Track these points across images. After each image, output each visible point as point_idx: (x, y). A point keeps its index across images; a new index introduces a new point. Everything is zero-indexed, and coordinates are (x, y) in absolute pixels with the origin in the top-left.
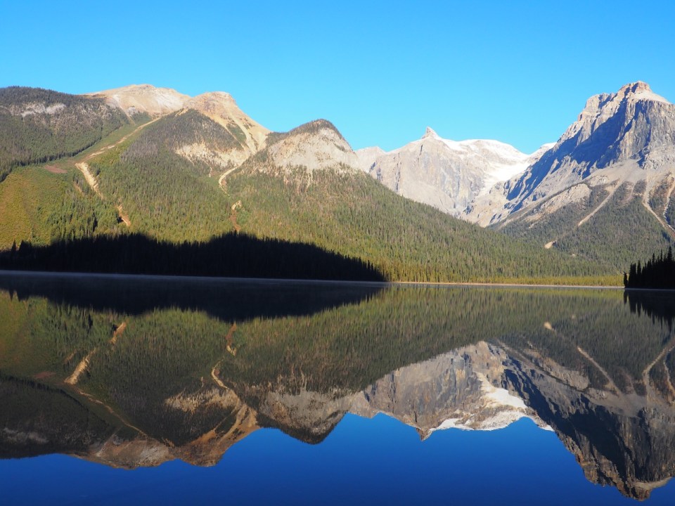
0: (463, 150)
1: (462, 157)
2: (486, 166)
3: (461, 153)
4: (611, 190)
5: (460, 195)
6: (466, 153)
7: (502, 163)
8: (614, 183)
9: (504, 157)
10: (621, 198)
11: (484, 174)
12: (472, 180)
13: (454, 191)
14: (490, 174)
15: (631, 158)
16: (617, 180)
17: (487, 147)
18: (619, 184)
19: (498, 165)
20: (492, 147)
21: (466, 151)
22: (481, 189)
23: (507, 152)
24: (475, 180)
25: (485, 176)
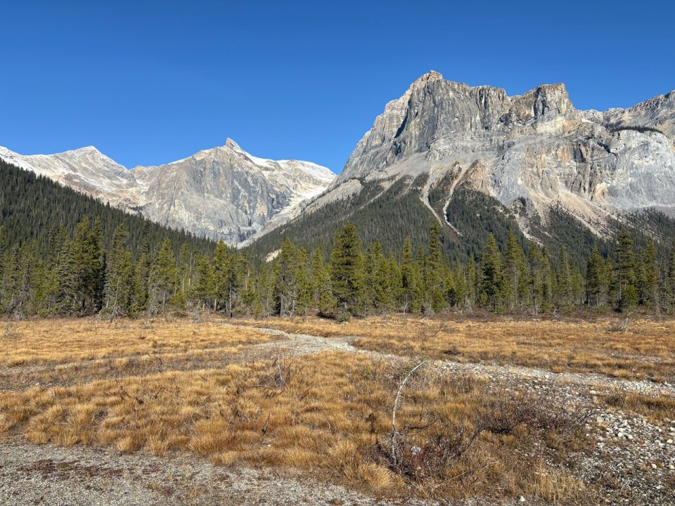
0: (269, 166)
1: (266, 174)
2: (296, 185)
3: (267, 169)
4: (387, 185)
5: (258, 212)
6: (274, 170)
7: (316, 184)
8: (392, 178)
9: (319, 179)
10: (396, 193)
11: (291, 192)
12: (274, 196)
13: (250, 207)
14: (299, 193)
15: (417, 151)
16: (397, 175)
17: (301, 167)
18: (398, 178)
19: (311, 186)
20: (307, 168)
21: (274, 168)
22: (285, 207)
23: (323, 175)
24: (277, 198)
25: (292, 195)
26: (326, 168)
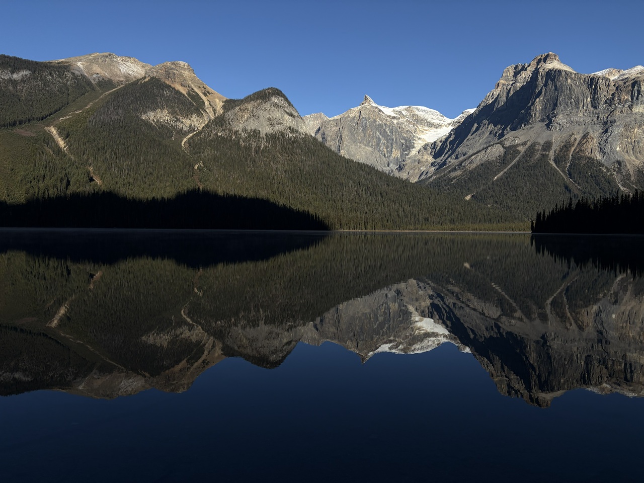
0: (395, 115)
1: (395, 121)
2: (416, 129)
3: (394, 118)
4: (522, 149)
5: (393, 155)
6: (399, 118)
7: (429, 126)
8: (524, 144)
9: (432, 121)
10: (530, 157)
11: (414, 136)
12: (403, 141)
13: (387, 151)
14: (419, 137)
15: (540, 121)
16: (528, 141)
17: (416, 112)
18: (529, 144)
19: (426, 128)
20: (421, 113)
21: (399, 116)
22: (411, 150)
23: (434, 117)
24: (406, 142)
25: (415, 138)
26: (438, 112)
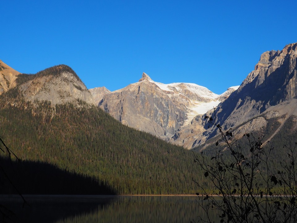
0: (170, 90)
1: (170, 96)
2: (188, 103)
3: (169, 93)
4: (282, 121)
5: (169, 125)
6: (173, 93)
7: (200, 101)
8: (283, 117)
9: (202, 96)
10: (289, 128)
11: (187, 109)
12: (177, 113)
13: (164, 122)
14: (191, 109)
15: (294, 98)
16: (286, 114)
17: (188, 88)
18: (287, 117)
19: (197, 102)
20: (192, 89)
21: (173, 91)
22: (185, 121)
23: (203, 93)
24: (180, 113)
25: (187, 111)
26: (206, 88)
